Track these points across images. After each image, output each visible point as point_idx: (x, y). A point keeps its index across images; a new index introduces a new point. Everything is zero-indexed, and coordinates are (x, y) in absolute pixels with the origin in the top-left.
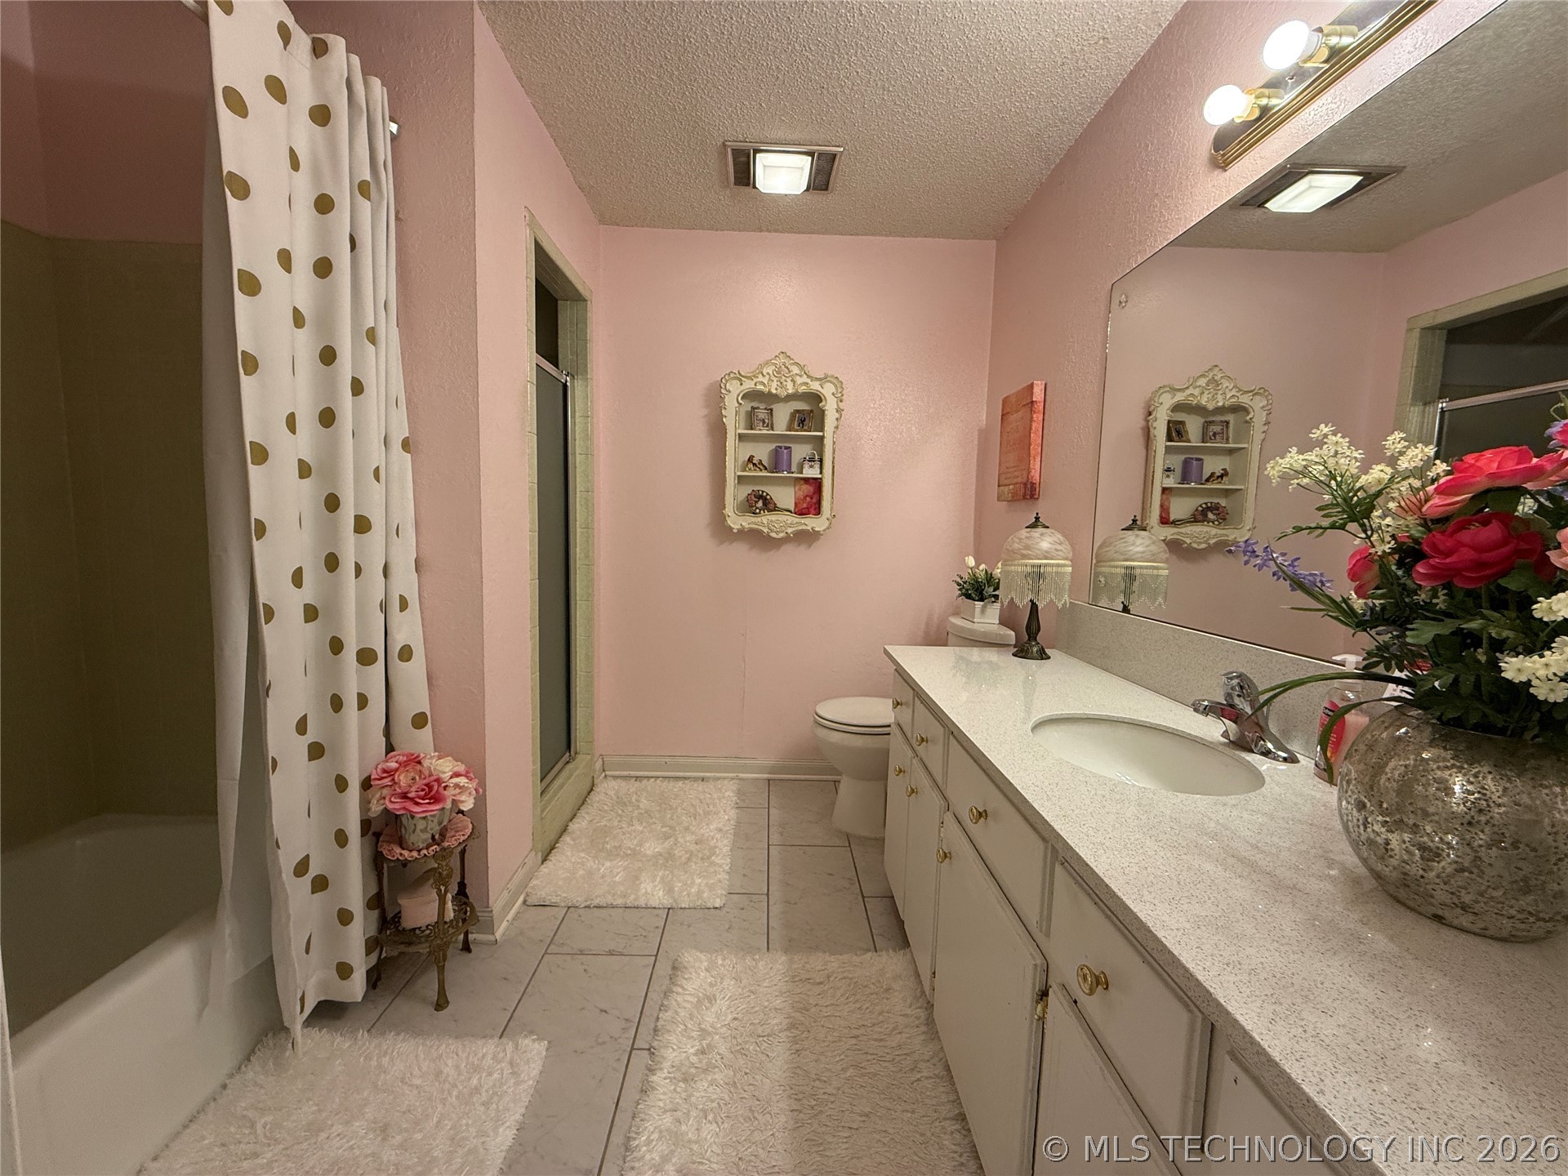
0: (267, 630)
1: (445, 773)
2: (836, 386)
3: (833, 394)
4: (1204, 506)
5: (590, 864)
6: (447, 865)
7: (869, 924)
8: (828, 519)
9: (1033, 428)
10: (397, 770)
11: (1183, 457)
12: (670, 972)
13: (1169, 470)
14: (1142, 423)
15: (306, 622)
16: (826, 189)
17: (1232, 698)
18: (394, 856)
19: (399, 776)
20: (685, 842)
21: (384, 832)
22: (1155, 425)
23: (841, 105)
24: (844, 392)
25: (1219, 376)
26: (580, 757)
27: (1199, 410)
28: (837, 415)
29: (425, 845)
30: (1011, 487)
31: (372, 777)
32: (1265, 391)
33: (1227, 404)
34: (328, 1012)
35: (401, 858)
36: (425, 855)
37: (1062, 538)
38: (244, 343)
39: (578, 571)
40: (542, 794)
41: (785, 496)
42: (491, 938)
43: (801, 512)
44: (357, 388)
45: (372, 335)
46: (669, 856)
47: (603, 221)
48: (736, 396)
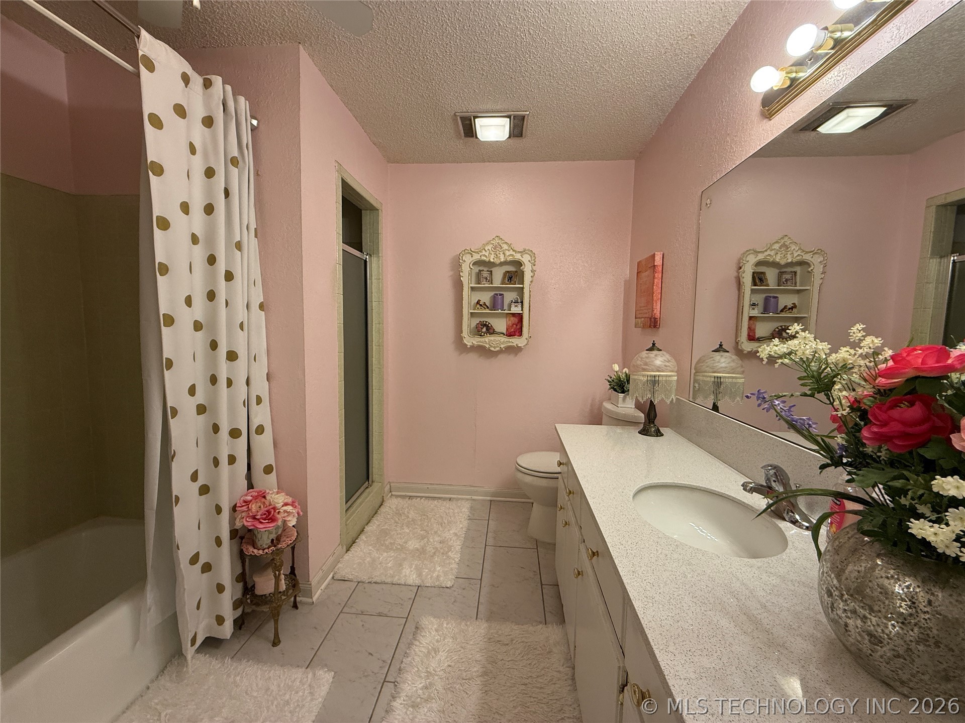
0: (172, 422)
1: (279, 503)
2: (531, 256)
3: (529, 261)
4: (780, 328)
5: (375, 554)
6: (279, 559)
7: (544, 604)
8: (526, 339)
9: (655, 282)
10: (251, 501)
11: (764, 296)
12: (414, 630)
13: (754, 305)
14: (735, 274)
15: (198, 415)
16: (521, 136)
17: (770, 481)
18: (249, 553)
19: (251, 506)
20: (434, 541)
21: (246, 537)
22: (743, 275)
23: (525, 87)
24: (536, 260)
25: (789, 242)
26: (375, 484)
27: (774, 264)
28: (532, 274)
29: (267, 546)
30: (643, 319)
31: (237, 505)
32: (822, 251)
33: (794, 260)
34: (211, 644)
35: (252, 554)
36: (267, 553)
37: (670, 358)
38: (159, 258)
39: (374, 372)
40: (346, 511)
41: (500, 325)
42: (309, 600)
43: (510, 335)
44: (229, 276)
45: (239, 246)
46: (422, 551)
47: (389, 161)
48: (469, 264)
